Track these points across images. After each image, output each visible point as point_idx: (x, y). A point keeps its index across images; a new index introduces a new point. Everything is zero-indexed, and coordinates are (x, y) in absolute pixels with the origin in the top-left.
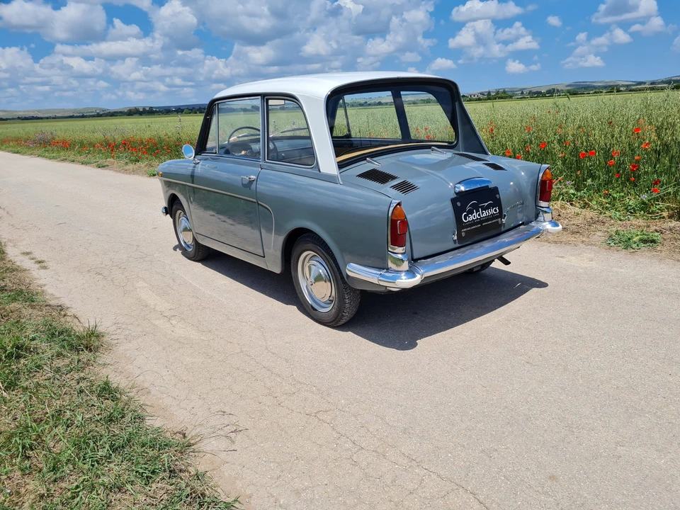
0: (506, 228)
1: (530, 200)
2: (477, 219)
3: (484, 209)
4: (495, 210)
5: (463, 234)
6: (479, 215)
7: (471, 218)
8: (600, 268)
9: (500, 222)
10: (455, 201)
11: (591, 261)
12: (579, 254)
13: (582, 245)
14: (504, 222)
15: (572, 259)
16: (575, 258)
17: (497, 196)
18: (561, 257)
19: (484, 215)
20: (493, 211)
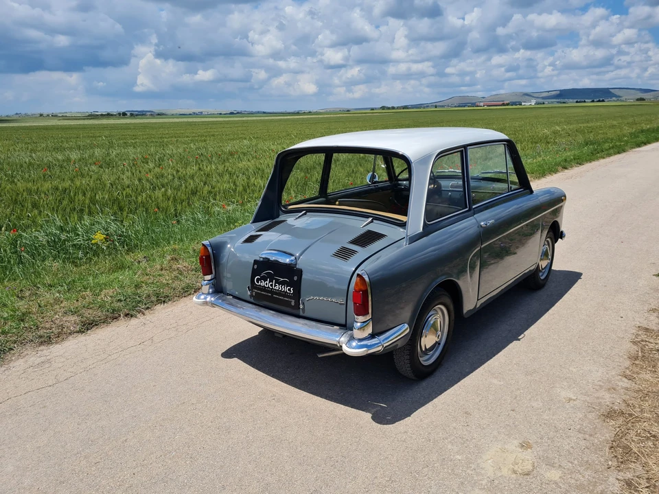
2: (269, 287)
3: (277, 282)
4: (289, 290)
5: (254, 294)
6: (272, 285)
7: (263, 284)
8: (481, 477)
9: (293, 304)
10: (256, 262)
11: (515, 472)
12: (552, 465)
13: (621, 476)
14: (301, 307)
15: (520, 455)
16: (527, 459)
17: (296, 278)
18: (525, 446)
19: (277, 288)
20: (286, 289)
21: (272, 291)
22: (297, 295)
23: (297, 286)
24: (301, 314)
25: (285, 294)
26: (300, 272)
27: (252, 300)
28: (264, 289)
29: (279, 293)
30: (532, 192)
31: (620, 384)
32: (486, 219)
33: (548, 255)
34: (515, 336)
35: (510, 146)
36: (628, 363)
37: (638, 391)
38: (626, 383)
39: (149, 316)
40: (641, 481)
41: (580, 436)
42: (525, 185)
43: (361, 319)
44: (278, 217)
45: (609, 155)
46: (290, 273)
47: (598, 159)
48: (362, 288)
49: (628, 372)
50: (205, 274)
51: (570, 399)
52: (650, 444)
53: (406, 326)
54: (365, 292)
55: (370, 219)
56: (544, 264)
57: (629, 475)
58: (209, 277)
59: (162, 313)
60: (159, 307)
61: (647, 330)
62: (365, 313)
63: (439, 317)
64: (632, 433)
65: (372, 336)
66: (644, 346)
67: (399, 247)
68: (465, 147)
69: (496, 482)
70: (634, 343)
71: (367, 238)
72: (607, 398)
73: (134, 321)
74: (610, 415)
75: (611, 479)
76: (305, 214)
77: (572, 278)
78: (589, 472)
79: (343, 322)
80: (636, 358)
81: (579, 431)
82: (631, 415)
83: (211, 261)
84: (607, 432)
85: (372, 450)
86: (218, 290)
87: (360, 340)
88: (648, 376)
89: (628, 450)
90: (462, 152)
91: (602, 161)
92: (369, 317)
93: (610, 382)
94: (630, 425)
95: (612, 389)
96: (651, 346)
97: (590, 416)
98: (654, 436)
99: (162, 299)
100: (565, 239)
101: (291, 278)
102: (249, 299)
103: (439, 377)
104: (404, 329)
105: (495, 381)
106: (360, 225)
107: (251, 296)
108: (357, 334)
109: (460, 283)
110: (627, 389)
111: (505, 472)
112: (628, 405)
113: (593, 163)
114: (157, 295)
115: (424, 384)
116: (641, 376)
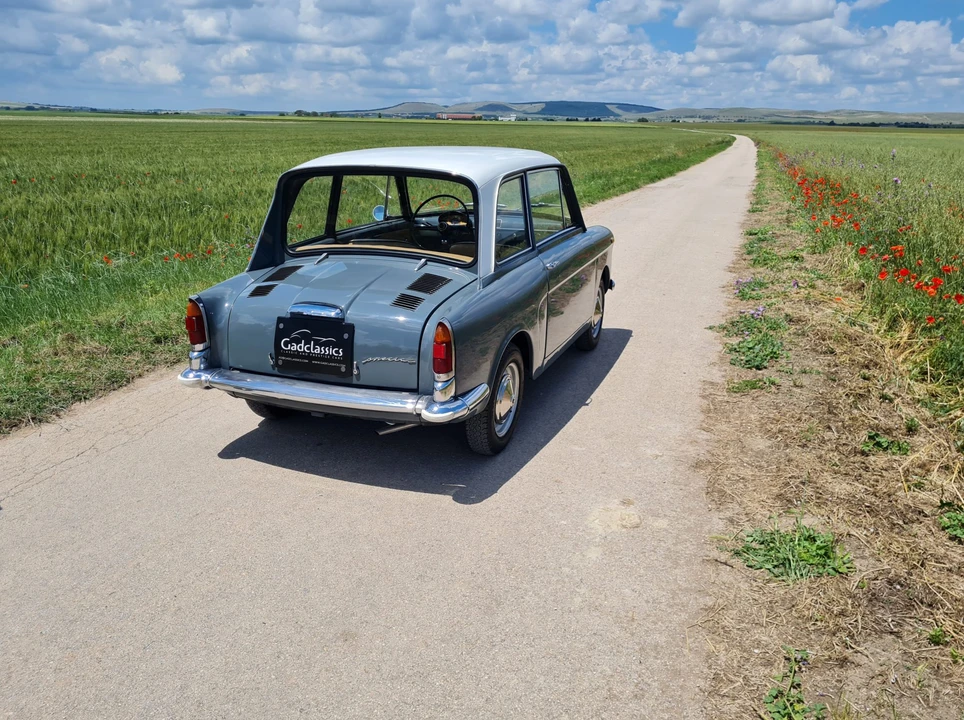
0: (360, 383)
1: (427, 365)
2: (304, 351)
3: (317, 343)
4: (337, 352)
5: (280, 362)
6: (309, 349)
7: (295, 347)
8: (592, 536)
9: (343, 369)
10: (280, 320)
11: (624, 527)
12: (658, 516)
13: (722, 515)
14: (355, 372)
15: (624, 512)
16: (632, 514)
17: (346, 336)
18: (626, 503)
19: (317, 351)
20: (332, 351)
21: (310, 357)
22: (349, 358)
23: (348, 346)
24: (355, 381)
25: (331, 358)
26: (351, 328)
27: (276, 372)
28: (297, 354)
29: (322, 358)
30: (585, 230)
31: (700, 436)
32: (551, 260)
33: (599, 308)
34: (582, 402)
35: (563, 172)
36: (702, 417)
37: (718, 441)
38: (705, 435)
39: (66, 421)
40: (741, 517)
41: (676, 487)
42: (577, 221)
43: (443, 377)
44: (283, 263)
45: (623, 192)
46: (338, 330)
47: (610, 196)
48: (444, 339)
49: (704, 425)
50: (194, 342)
51: (657, 456)
52: (741, 485)
53: (486, 386)
54: (448, 344)
55: (423, 260)
56: (596, 319)
57: (729, 514)
58: (199, 347)
59: (86, 414)
60: (79, 406)
61: (712, 383)
62: (447, 370)
63: (512, 379)
64: (723, 478)
65: (455, 398)
66: (713, 399)
67: (472, 292)
68: (525, 171)
69: (609, 538)
70: (704, 397)
71: (429, 283)
72: (692, 451)
73: (46, 428)
74: (698, 465)
75: (714, 519)
76: (327, 257)
77: (623, 337)
78: (693, 517)
79: (415, 386)
80: (709, 411)
81: (674, 483)
82: (717, 463)
83: (202, 323)
84: (699, 481)
85: (468, 529)
86: (213, 363)
87: (443, 403)
88: (724, 427)
89: (722, 493)
90: (521, 177)
91: (615, 199)
92: (452, 374)
93: (690, 436)
94: (719, 472)
95: (694, 442)
96: (720, 399)
97: (681, 468)
98: (743, 478)
99: (80, 395)
100: (615, 289)
101: (339, 338)
102: (270, 370)
103: (514, 449)
104: (483, 390)
105: (576, 448)
106: (414, 269)
107: (276, 364)
108: (438, 396)
109: (530, 333)
110: (707, 440)
111: (614, 528)
112: (713, 455)
113: (607, 201)
114: (71, 389)
115: (500, 458)
116: (717, 427)
